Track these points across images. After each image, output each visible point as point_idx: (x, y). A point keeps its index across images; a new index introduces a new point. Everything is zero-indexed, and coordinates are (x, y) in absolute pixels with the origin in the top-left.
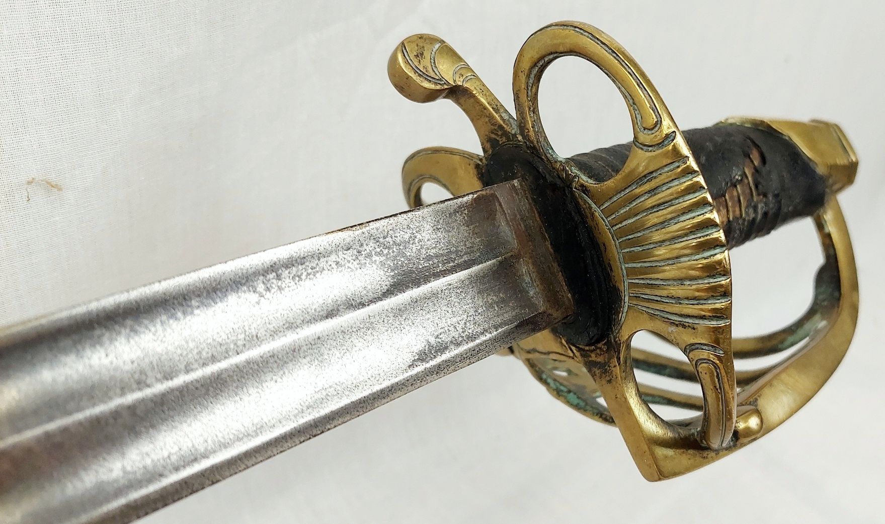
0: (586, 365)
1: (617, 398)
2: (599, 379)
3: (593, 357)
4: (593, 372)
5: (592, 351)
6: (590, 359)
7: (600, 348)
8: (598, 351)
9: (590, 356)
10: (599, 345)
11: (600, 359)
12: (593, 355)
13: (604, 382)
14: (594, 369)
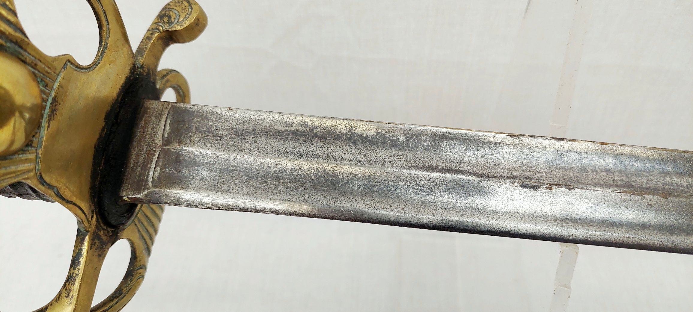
0: (94, 234)
1: (96, 269)
2: (95, 249)
3: (101, 233)
4: (95, 242)
5: (104, 229)
6: (99, 233)
7: (108, 232)
8: (106, 232)
9: (100, 231)
10: (109, 229)
11: (104, 238)
12: (102, 232)
13: (96, 254)
14: (97, 240)
